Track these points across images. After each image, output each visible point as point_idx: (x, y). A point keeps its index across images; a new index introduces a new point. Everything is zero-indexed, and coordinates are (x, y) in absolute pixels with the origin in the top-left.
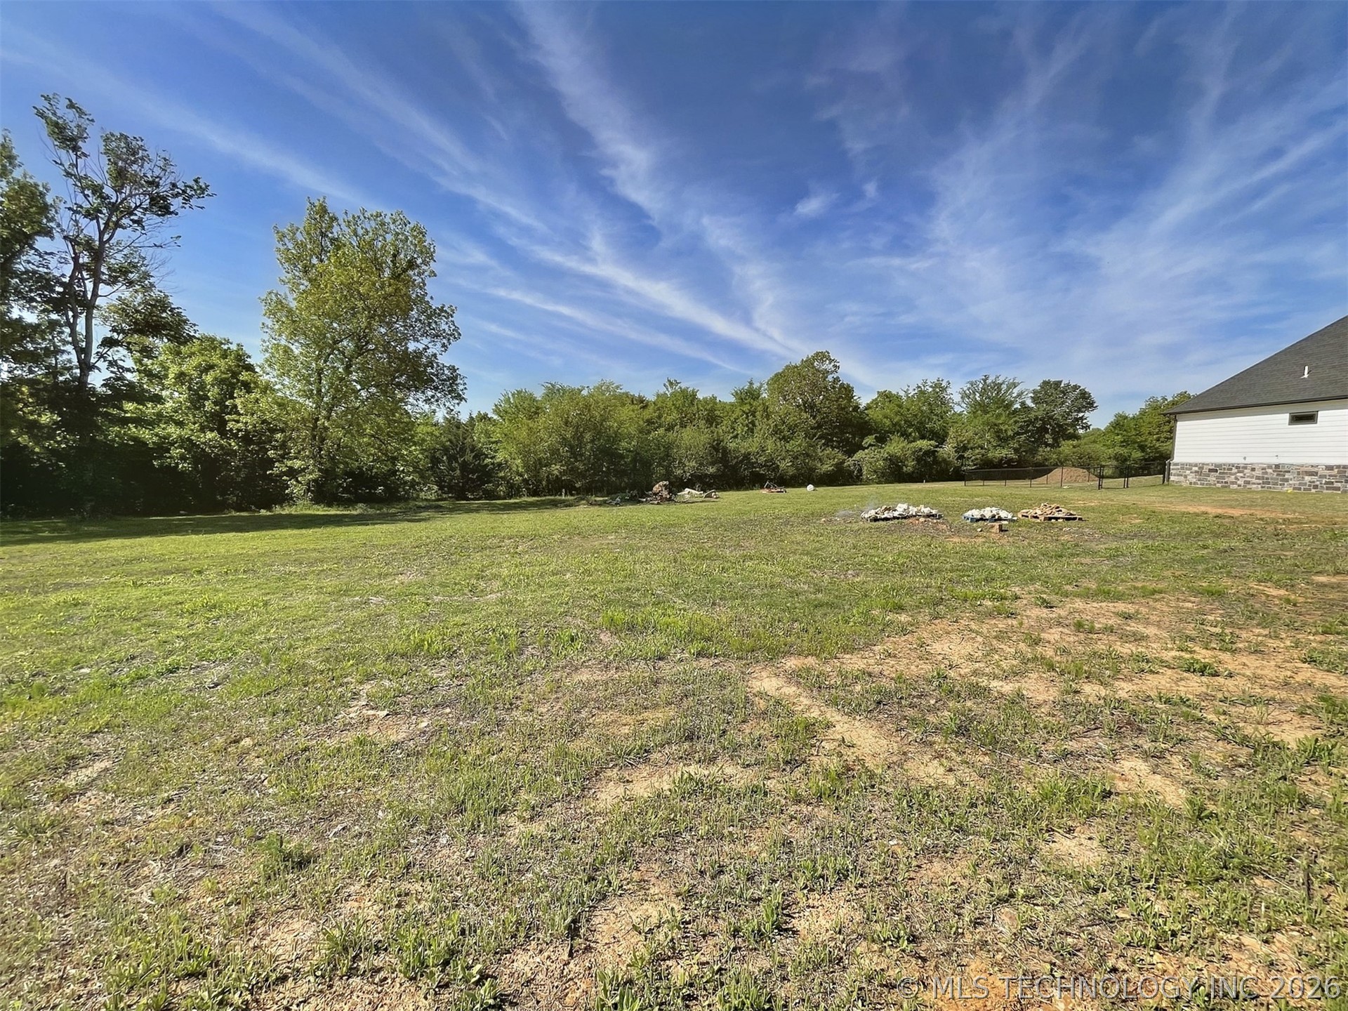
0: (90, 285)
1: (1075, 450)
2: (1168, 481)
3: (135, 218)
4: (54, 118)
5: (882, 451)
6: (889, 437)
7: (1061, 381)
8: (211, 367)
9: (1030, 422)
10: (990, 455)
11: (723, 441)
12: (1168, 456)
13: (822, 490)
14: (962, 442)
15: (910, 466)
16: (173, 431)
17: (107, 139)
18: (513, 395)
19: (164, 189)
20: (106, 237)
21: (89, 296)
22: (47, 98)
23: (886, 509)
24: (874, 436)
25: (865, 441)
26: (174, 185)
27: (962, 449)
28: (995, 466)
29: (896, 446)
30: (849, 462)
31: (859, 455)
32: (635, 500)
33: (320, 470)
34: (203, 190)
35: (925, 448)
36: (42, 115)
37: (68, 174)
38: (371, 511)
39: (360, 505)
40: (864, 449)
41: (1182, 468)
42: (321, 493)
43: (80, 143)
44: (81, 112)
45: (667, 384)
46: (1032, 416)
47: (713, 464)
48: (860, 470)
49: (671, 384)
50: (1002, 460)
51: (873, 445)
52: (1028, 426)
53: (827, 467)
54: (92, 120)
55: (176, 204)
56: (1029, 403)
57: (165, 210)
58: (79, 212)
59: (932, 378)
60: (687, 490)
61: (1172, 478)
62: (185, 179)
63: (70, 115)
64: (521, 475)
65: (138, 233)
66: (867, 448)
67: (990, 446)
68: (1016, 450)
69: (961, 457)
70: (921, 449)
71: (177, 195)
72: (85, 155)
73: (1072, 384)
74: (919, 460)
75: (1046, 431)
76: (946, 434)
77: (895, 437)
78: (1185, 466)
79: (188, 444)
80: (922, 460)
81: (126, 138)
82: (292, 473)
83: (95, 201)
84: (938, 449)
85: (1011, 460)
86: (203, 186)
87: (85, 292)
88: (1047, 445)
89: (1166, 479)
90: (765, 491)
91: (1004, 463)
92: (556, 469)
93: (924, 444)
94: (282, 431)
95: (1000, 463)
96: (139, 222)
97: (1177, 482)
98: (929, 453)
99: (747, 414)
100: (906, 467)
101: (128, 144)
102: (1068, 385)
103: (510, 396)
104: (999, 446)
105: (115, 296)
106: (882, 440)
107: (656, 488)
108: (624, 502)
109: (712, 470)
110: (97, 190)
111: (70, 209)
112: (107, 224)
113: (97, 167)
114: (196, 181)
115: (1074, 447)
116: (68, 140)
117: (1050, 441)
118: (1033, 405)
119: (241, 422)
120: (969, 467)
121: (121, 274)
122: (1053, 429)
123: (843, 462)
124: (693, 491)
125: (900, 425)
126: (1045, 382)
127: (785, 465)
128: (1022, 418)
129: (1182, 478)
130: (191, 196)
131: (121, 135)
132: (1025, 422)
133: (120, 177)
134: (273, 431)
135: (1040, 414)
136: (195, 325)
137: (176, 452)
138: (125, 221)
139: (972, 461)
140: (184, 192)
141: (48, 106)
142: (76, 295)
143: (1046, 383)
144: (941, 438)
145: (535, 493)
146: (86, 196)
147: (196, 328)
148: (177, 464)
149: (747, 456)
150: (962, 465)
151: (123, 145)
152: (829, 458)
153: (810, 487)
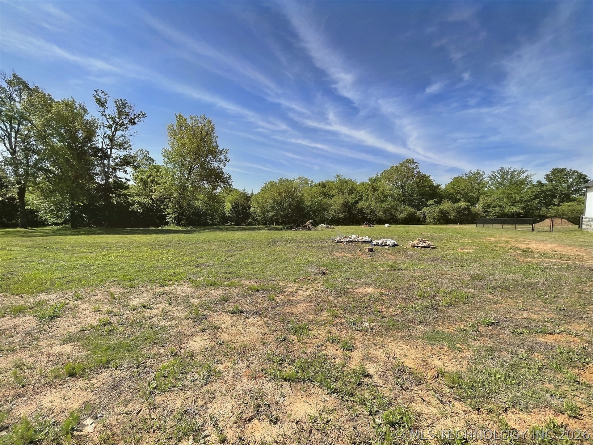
0: (109, 150)
1: (569, 208)
2: (581, 228)
3: (125, 127)
4: (98, 97)
5: (437, 207)
6: (443, 201)
7: (566, 168)
8: (150, 176)
9: (543, 192)
10: (506, 210)
11: (349, 203)
12: (582, 212)
13: (393, 226)
14: (487, 203)
15: (452, 216)
16: (137, 199)
17: (115, 102)
18: (269, 183)
19: (132, 116)
20: (114, 133)
21: (109, 154)
22: (96, 91)
23: (345, 237)
24: (434, 200)
25: (428, 202)
26: (135, 115)
27: (486, 207)
28: (509, 216)
29: (446, 205)
30: (419, 213)
31: (425, 209)
32: (291, 228)
33: (178, 213)
34: (144, 115)
35: (463, 206)
36: (95, 96)
37: (102, 115)
38: (194, 229)
39: (191, 227)
40: (427, 206)
41: (589, 221)
42: (178, 221)
43: (105, 104)
44: (105, 94)
45: (337, 177)
46: (544, 188)
47: (342, 213)
48: (424, 217)
49: (338, 176)
50: (514, 213)
51: (432, 205)
52: (541, 194)
53: (403, 216)
54: (109, 96)
55: (136, 120)
56: (544, 181)
57: (134, 123)
58: (106, 127)
59: (474, 170)
60: (322, 224)
61: (584, 226)
62: (137, 111)
63: (102, 95)
64: (260, 216)
65: (124, 132)
66: (429, 206)
67: (506, 206)
68: (523, 208)
69: (486, 211)
70: (460, 207)
71: (136, 118)
72: (107, 108)
73: (573, 170)
74: (459, 212)
75: (556, 197)
76: (477, 199)
77: (446, 201)
78: (590, 220)
79: (139, 203)
80: (461, 212)
81: (122, 100)
82: (169, 214)
83: (111, 122)
84: (471, 207)
85: (520, 213)
86: (144, 114)
87: (108, 153)
88: (554, 205)
89: (580, 226)
90: (363, 226)
91: (516, 215)
92: (271, 214)
93: (462, 204)
94: (168, 198)
95: (513, 215)
96: (126, 128)
97: (586, 229)
98: (464, 209)
99: (368, 190)
100: (450, 216)
101: (122, 102)
102: (571, 170)
103: (267, 183)
104: (512, 205)
105: (117, 153)
106: (439, 202)
107: (307, 223)
108: (288, 229)
109: (341, 216)
110: (113, 119)
111: (104, 126)
112: (114, 130)
113: (112, 110)
114: (141, 112)
115: (569, 206)
116: (102, 103)
117: (557, 203)
118: (547, 182)
119: (155, 195)
120: (491, 216)
121: (121, 146)
122: (560, 196)
123: (415, 213)
124: (323, 225)
125: (453, 195)
126: (553, 169)
127: (380, 214)
128: (537, 190)
129: (589, 227)
130: (140, 118)
131: (120, 99)
132: (539, 192)
133: (120, 113)
134: (165, 198)
135: (549, 188)
136: (155, 161)
137: (136, 206)
138: (121, 128)
139: (493, 213)
140: (138, 116)
141: (96, 93)
142: (105, 154)
143: (555, 171)
144: (474, 201)
145: (263, 225)
146: (108, 121)
147: (156, 162)
148: (137, 210)
149: (362, 210)
150: (487, 215)
151: (121, 103)
152: (407, 210)
153: (387, 225)
